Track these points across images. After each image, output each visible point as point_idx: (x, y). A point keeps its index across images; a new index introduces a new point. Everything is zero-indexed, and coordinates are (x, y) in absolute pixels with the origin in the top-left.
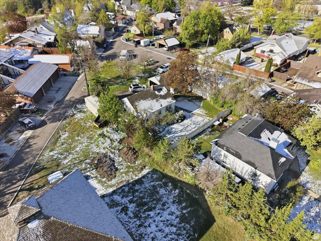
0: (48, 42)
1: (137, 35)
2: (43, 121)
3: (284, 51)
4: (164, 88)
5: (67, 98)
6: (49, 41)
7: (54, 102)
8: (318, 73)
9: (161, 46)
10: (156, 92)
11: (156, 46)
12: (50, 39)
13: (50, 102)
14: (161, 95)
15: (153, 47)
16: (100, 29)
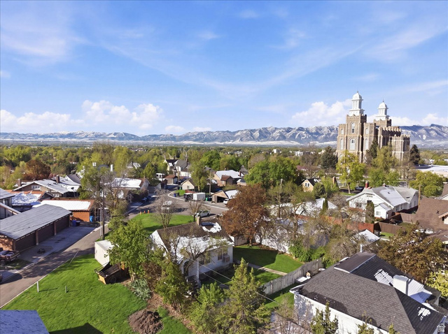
0: (69, 192)
1: (191, 190)
2: (18, 275)
3: (388, 201)
4: (217, 223)
5: (67, 250)
6: (71, 190)
7: (48, 253)
8: (443, 218)
9: (220, 200)
10: (204, 228)
11: (213, 200)
12: (73, 188)
13: (41, 252)
14: (211, 233)
15: (210, 202)
16: (142, 182)
